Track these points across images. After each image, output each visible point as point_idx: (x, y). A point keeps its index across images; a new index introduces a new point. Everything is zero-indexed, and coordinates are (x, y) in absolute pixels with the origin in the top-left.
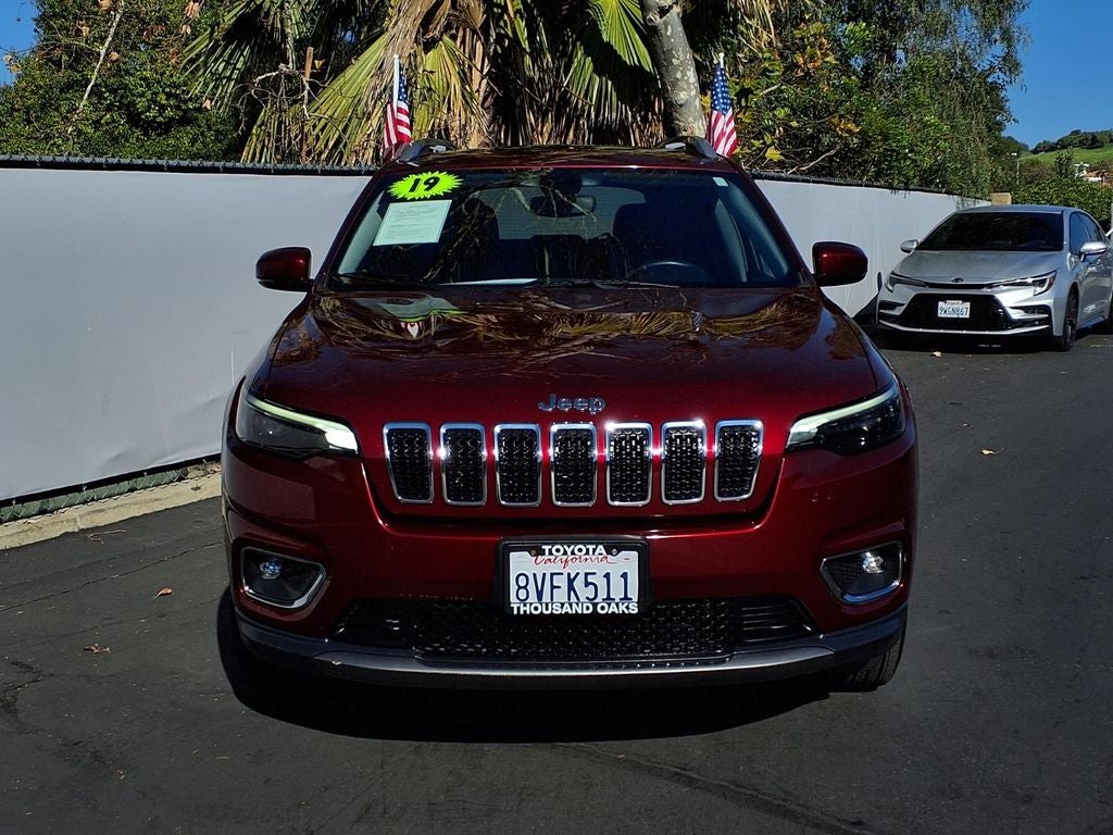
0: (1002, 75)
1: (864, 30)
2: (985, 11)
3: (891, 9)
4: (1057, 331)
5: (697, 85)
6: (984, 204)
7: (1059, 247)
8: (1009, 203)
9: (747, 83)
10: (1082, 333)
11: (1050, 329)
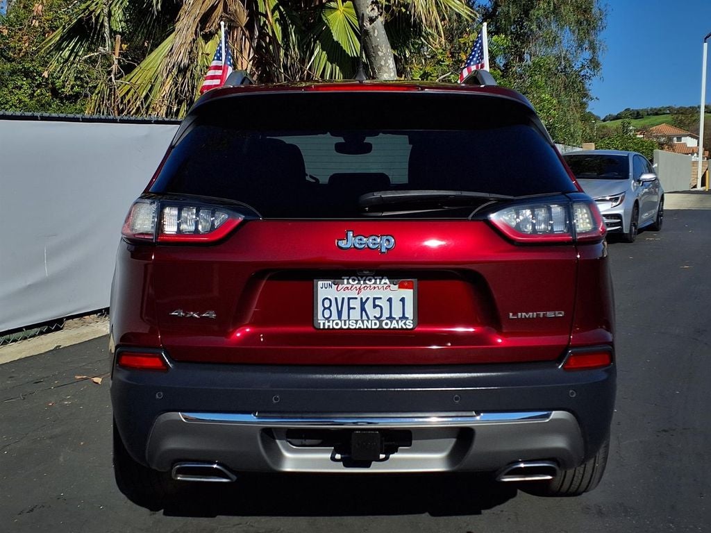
0: (589, 71)
1: (504, 40)
2: (579, 30)
3: (521, 29)
4: (626, 231)
5: (395, 69)
6: (578, 149)
7: (627, 177)
8: (593, 148)
9: (428, 69)
10: (640, 231)
11: (622, 229)
